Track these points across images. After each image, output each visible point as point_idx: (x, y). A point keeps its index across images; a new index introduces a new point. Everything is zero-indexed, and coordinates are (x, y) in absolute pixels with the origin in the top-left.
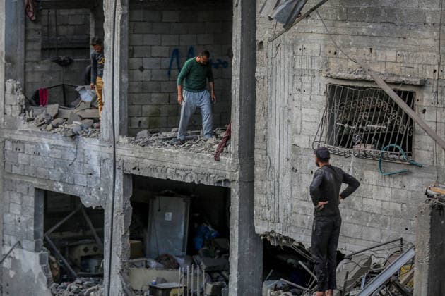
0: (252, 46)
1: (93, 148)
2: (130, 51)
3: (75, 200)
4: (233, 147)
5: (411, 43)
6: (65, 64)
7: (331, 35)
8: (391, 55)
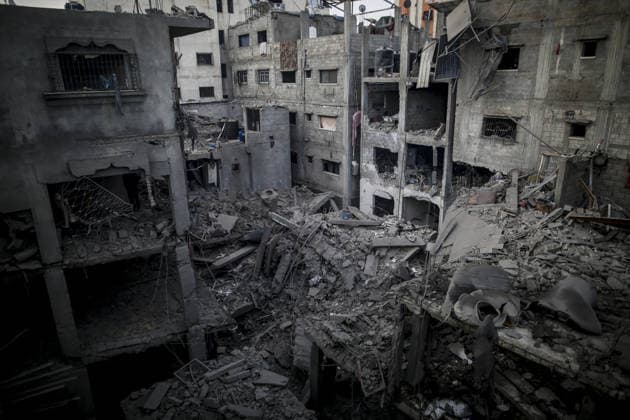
0: (454, 106)
1: (395, 135)
2: (408, 106)
3: (388, 150)
4: (446, 135)
5: (517, 104)
6: (378, 110)
7: (486, 102)
8: (509, 108)
